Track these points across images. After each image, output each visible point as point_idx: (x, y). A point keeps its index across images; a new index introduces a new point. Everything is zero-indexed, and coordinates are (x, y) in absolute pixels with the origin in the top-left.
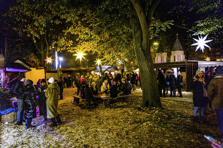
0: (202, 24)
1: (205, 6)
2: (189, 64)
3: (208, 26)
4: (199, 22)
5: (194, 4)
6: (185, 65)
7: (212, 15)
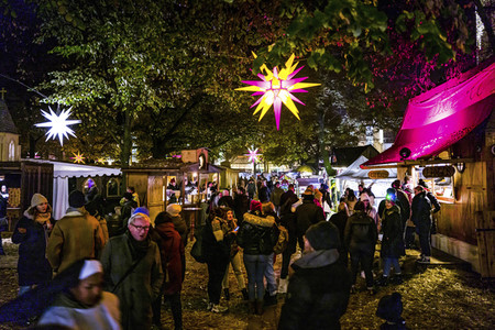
0: (63, 83)
1: (69, 44)
2: (29, 169)
3: (75, 89)
4: (57, 74)
5: (44, 31)
6: (19, 170)
7: (84, 68)
